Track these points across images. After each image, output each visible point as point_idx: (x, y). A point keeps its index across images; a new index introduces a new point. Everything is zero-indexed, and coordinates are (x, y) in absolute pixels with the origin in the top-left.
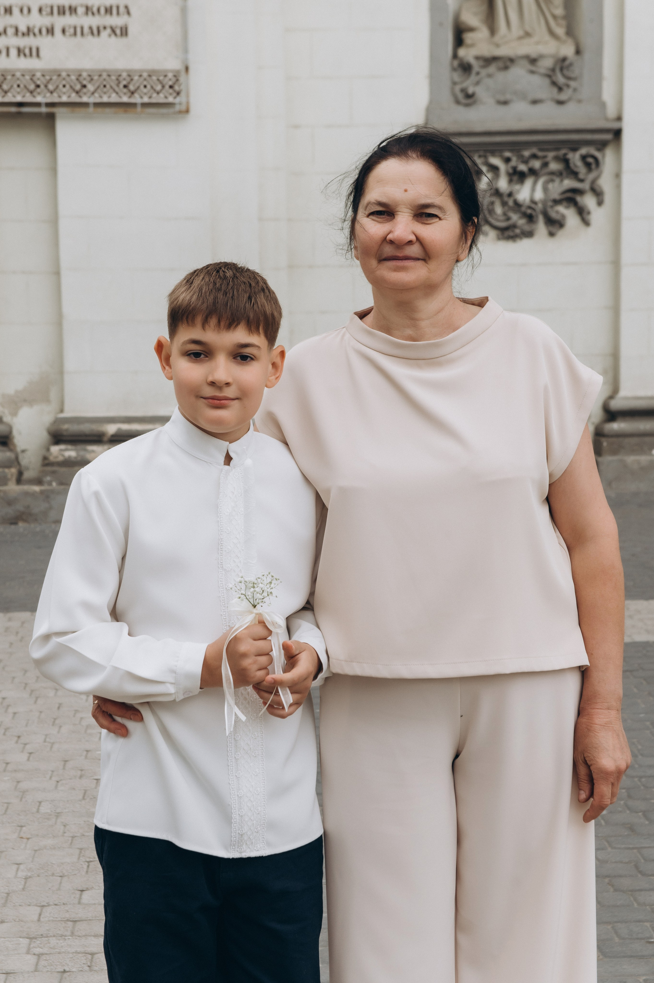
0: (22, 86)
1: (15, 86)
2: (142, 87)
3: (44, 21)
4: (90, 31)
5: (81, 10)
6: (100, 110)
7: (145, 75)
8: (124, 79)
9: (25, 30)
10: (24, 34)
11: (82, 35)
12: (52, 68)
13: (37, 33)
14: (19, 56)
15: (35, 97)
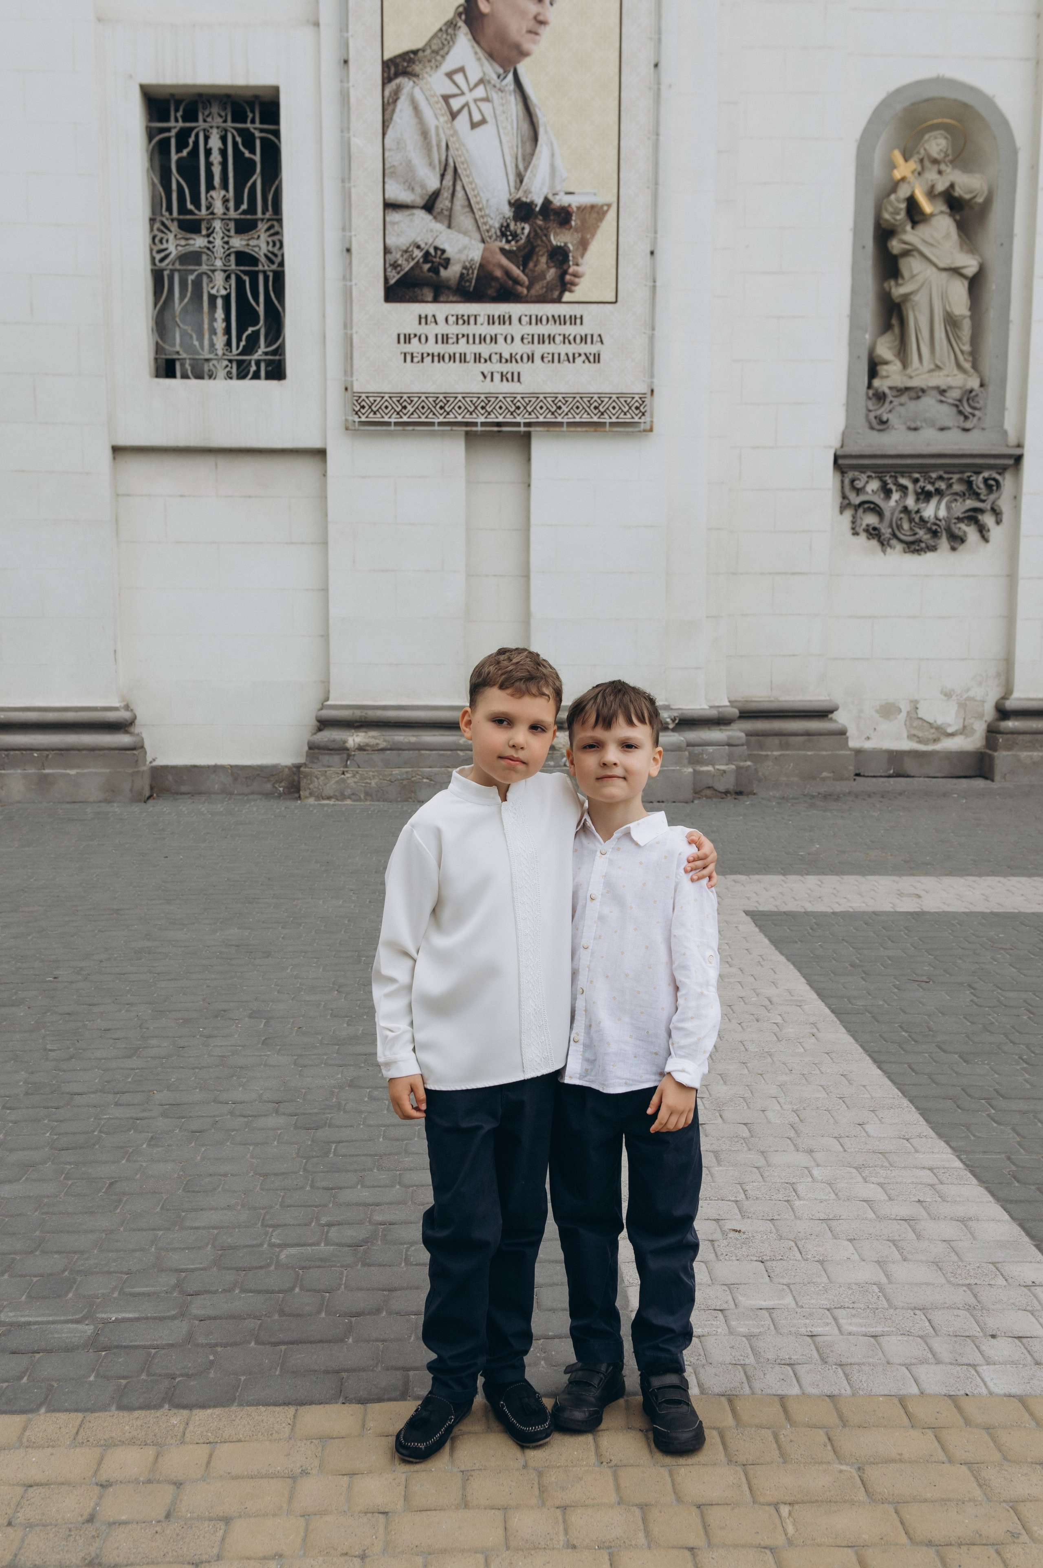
0: (504, 408)
1: (497, 407)
2: (610, 408)
3: (525, 349)
4: (566, 358)
5: (559, 339)
6: (572, 429)
7: (614, 397)
8: (596, 401)
9: (508, 357)
10: (507, 361)
11: (559, 361)
12: (531, 391)
13: (519, 360)
14: (502, 380)
15: (515, 418)
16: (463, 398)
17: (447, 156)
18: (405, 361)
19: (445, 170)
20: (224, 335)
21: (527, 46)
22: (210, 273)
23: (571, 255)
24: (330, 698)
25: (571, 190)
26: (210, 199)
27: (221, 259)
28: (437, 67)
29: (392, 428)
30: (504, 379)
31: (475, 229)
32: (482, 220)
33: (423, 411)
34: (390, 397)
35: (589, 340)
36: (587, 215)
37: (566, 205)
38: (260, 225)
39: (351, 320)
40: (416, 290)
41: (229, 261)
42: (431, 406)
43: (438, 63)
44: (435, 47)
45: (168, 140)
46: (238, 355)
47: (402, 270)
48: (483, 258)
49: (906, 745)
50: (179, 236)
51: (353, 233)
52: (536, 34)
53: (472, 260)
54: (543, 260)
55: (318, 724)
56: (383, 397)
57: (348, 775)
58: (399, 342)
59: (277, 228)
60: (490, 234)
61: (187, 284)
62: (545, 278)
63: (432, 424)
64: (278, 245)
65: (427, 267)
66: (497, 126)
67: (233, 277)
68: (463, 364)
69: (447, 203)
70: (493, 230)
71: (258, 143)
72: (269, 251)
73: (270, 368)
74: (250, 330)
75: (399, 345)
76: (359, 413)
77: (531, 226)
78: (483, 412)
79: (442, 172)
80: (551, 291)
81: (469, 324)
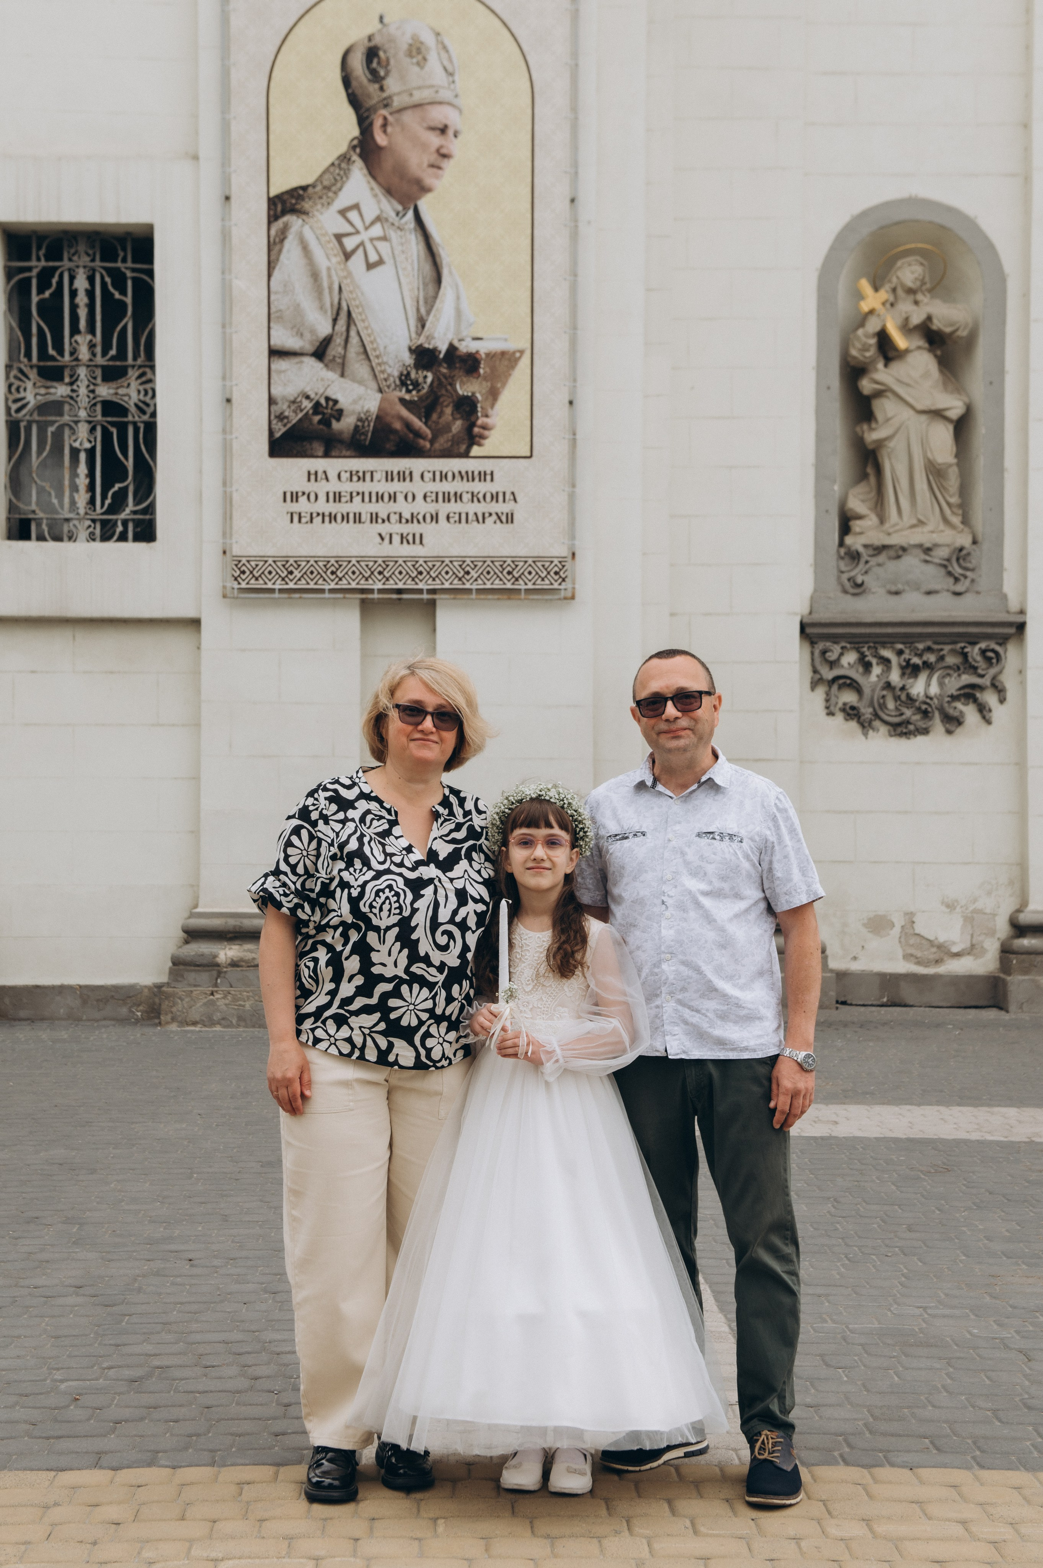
0: (404, 573)
1: (397, 573)
2: (526, 573)
3: (429, 508)
4: (475, 518)
5: (466, 497)
6: (482, 597)
7: (530, 561)
8: (509, 565)
9: (409, 517)
10: (407, 521)
11: (467, 522)
12: (435, 554)
13: (421, 520)
14: (402, 542)
15: (417, 584)
16: (358, 562)
17: (340, 299)
18: (292, 521)
19: (338, 314)
20: (87, 492)
21: (428, 181)
22: (73, 424)
23: (479, 405)
24: (200, 904)
25: (479, 335)
26: (74, 344)
27: (86, 409)
28: (329, 204)
29: (277, 595)
30: (405, 541)
31: (371, 377)
32: (379, 368)
33: (312, 577)
34: (274, 562)
35: (501, 498)
36: (498, 362)
37: (474, 351)
38: (130, 372)
39: (231, 477)
40: (305, 443)
41: (95, 411)
42: (320, 571)
43: (329, 200)
44: (326, 183)
45: (29, 279)
46: (102, 514)
47: (288, 422)
48: (380, 409)
49: (902, 967)
50: (39, 384)
51: (234, 383)
52: (439, 168)
53: (368, 411)
54: (448, 411)
55: (185, 935)
56: (266, 562)
57: (217, 996)
58: (285, 500)
59: (149, 375)
60: (388, 383)
61: (46, 437)
62: (450, 431)
63: (322, 591)
64: (150, 393)
65: (317, 418)
66: (396, 267)
67: (99, 429)
68: (357, 525)
69: (340, 350)
70: (392, 379)
71: (130, 283)
72: (140, 400)
73: (139, 529)
74: (117, 486)
75: (284, 504)
76: (239, 579)
77: (434, 374)
78: (380, 577)
79: (334, 316)
80: (458, 444)
81: (364, 480)
